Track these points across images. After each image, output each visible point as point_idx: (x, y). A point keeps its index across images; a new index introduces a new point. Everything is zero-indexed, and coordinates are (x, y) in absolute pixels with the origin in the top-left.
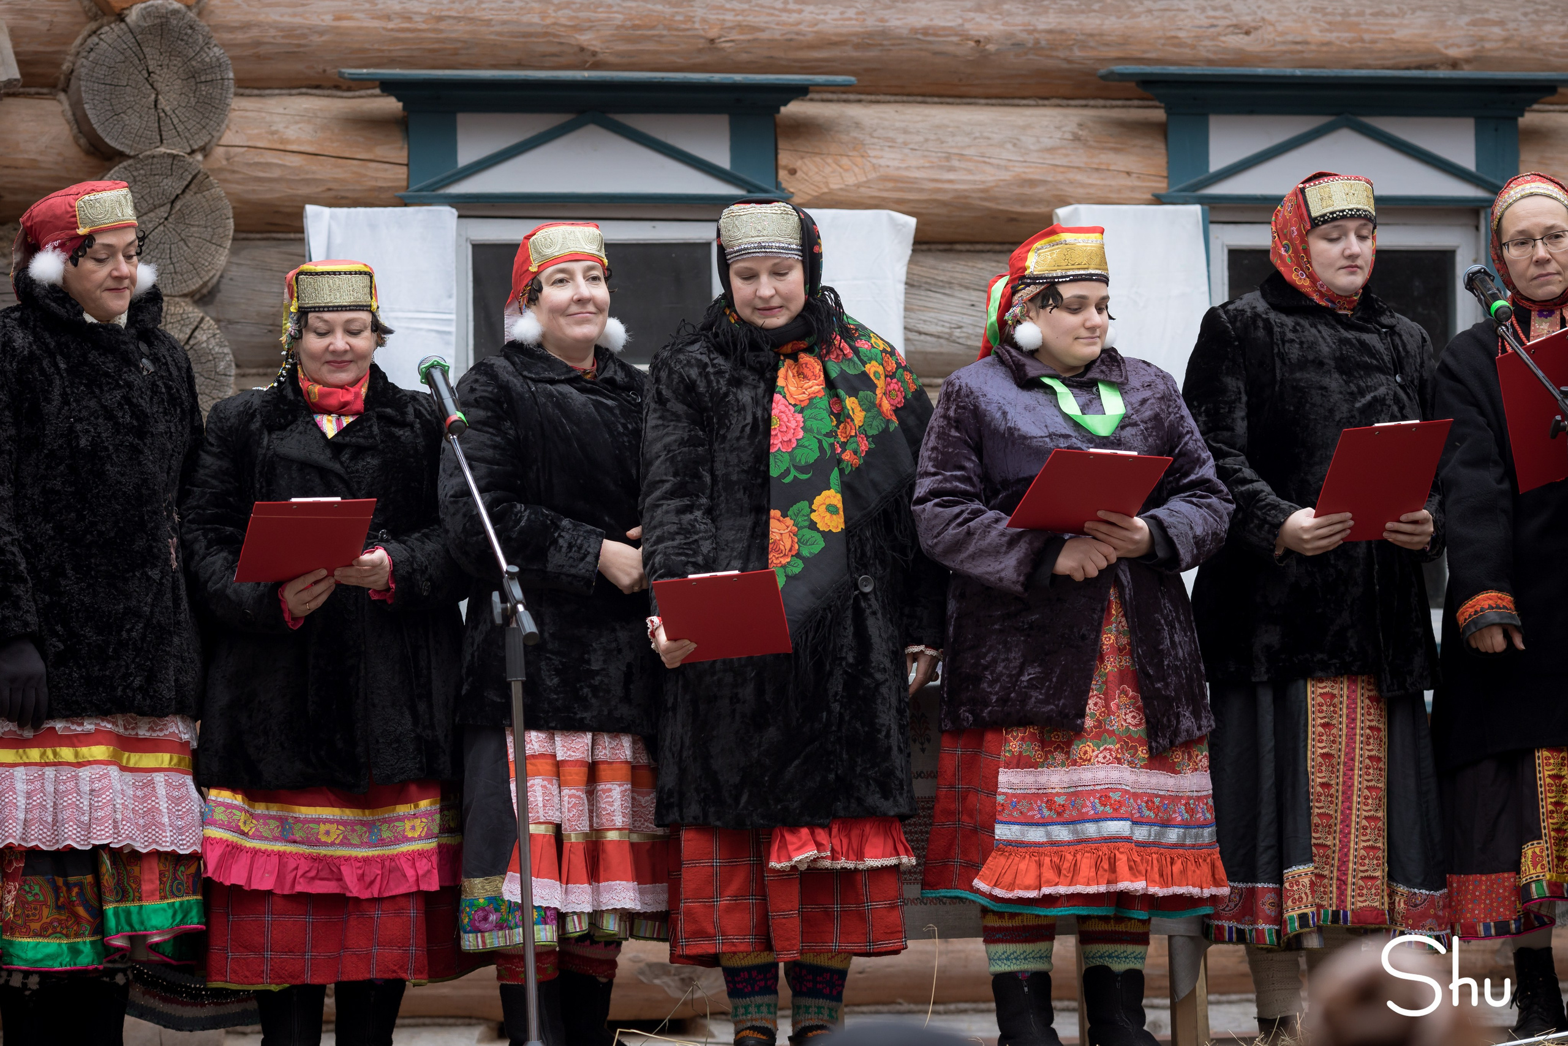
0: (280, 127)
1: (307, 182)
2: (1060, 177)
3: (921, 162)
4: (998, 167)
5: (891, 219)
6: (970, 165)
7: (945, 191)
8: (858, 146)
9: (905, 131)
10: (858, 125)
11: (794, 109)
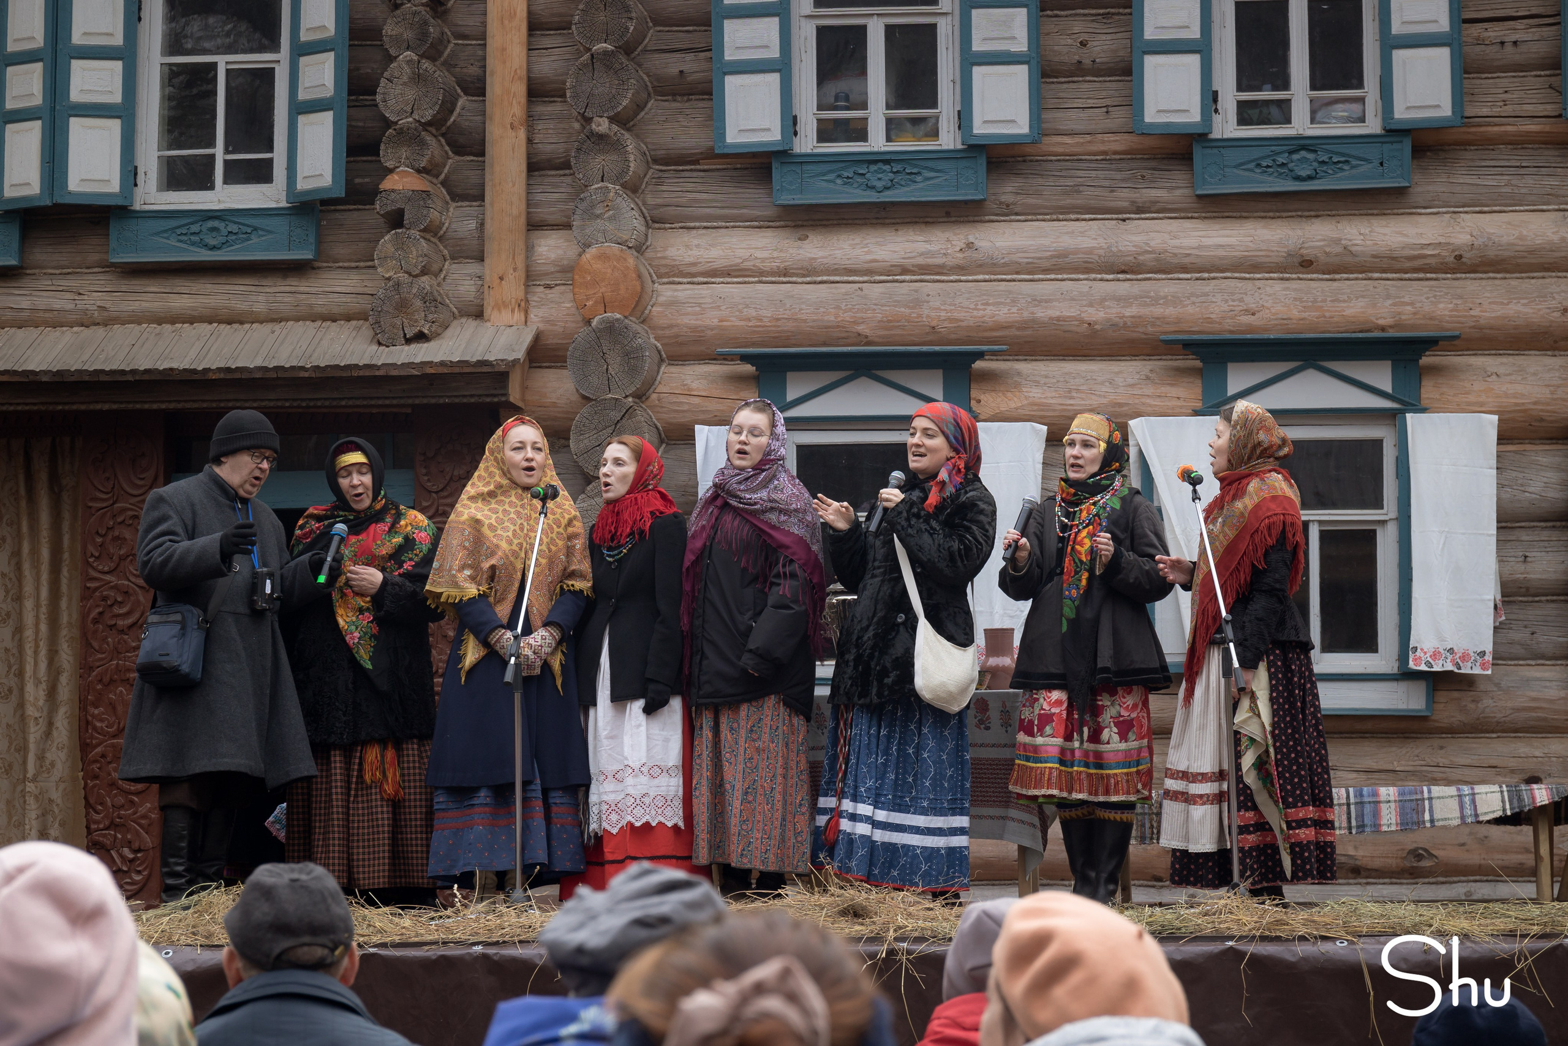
0: (689, 382)
1: (704, 412)
2: (1137, 401)
3: (1054, 394)
4: (1100, 396)
5: (1033, 427)
6: (1083, 396)
7: (1069, 410)
8: (1017, 385)
9: (1046, 377)
10: (1019, 374)
11: (979, 365)
